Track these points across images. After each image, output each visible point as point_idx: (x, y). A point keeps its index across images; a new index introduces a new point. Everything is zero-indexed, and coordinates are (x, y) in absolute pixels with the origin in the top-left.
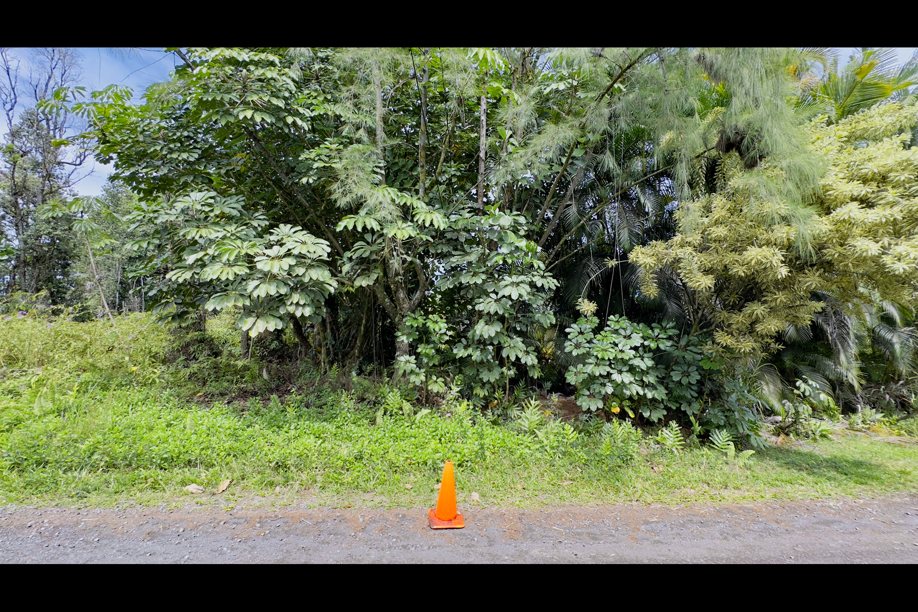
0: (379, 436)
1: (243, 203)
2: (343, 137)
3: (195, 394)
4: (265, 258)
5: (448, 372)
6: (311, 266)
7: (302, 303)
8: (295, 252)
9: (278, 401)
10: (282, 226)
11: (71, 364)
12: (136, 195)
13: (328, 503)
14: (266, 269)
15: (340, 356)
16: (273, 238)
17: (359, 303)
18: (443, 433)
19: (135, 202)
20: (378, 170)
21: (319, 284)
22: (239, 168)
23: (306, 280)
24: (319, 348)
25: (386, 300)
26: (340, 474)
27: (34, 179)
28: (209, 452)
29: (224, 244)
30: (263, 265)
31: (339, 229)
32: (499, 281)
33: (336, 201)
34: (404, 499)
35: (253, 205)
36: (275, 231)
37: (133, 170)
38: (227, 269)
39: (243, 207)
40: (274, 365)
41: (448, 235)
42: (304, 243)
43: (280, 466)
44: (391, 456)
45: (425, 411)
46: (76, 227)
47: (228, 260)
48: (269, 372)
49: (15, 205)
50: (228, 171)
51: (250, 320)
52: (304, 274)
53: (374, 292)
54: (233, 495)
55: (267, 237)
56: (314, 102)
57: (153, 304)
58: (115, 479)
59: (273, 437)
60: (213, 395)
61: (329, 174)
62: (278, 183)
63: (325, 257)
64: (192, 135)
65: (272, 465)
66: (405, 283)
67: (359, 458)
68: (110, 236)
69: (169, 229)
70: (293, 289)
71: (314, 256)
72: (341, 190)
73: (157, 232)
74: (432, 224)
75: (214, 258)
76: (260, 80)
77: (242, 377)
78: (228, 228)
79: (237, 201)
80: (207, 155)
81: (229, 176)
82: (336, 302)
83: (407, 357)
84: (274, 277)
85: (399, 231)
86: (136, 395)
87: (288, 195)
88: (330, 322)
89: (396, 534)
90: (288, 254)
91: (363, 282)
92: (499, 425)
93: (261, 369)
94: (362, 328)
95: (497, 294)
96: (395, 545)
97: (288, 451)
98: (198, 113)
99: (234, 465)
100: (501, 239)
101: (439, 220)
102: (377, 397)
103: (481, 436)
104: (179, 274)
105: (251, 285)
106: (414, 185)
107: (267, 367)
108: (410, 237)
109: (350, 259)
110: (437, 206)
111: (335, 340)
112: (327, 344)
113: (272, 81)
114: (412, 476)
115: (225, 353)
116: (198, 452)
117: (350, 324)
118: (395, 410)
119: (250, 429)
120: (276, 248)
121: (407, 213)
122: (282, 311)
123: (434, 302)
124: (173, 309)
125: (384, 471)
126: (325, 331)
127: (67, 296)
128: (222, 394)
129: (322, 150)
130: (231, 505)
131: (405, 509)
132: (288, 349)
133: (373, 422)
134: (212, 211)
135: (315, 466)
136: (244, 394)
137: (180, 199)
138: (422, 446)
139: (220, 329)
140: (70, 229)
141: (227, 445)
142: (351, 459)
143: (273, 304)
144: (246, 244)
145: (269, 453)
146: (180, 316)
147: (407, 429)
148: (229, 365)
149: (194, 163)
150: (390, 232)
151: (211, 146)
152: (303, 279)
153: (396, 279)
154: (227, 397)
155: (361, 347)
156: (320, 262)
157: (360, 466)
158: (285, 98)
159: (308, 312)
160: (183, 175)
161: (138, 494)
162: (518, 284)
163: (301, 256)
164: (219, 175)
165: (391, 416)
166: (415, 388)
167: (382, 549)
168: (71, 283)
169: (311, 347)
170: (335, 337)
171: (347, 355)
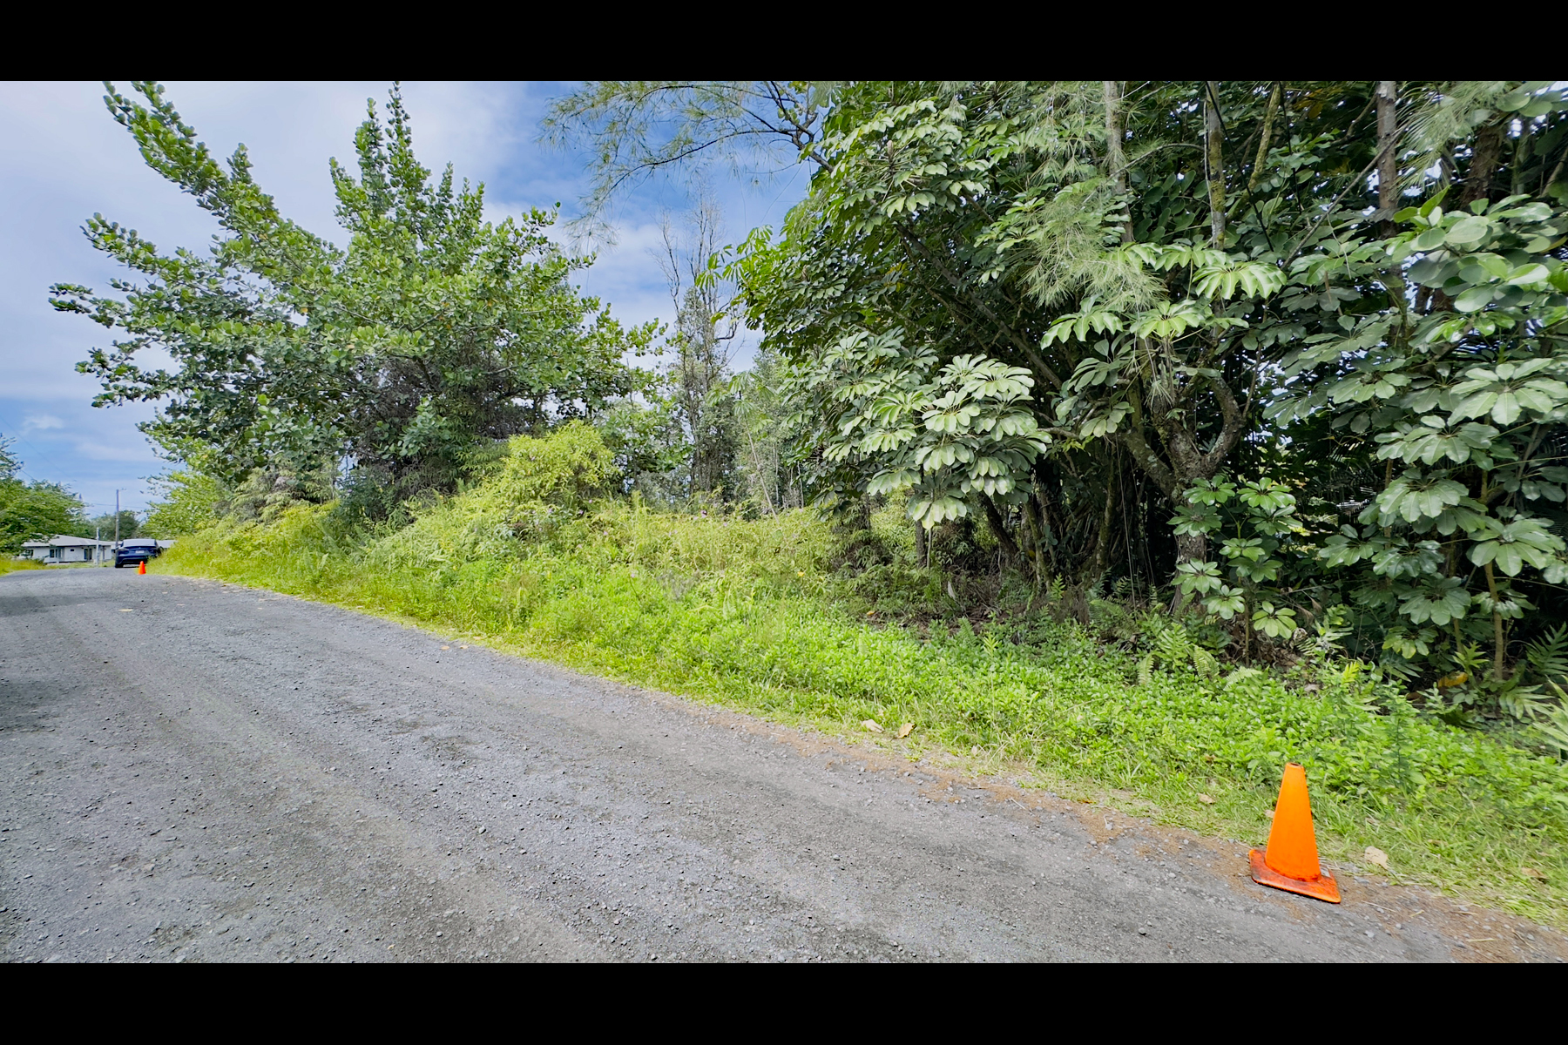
0: (1144, 703)
1: (902, 338)
2: (1045, 182)
3: (864, 612)
4: (937, 412)
5: (1307, 598)
6: (1005, 414)
7: (993, 474)
8: (978, 396)
9: (969, 627)
10: (956, 359)
11: (746, 569)
12: (786, 359)
13: (1052, 786)
14: (938, 429)
15: (1069, 566)
16: (946, 380)
17: (1096, 469)
18: (1291, 718)
19: (785, 368)
20: (1116, 218)
21: (1018, 443)
22: (893, 289)
23: (998, 437)
24: (1031, 552)
25: (1151, 458)
26: (1071, 750)
27: (699, 365)
28: (886, 684)
29: (883, 402)
30: (934, 424)
31: (1046, 343)
32: (1452, 381)
33: (1037, 298)
34: (1192, 816)
35: (917, 337)
36: (948, 369)
37: (780, 328)
38: (889, 436)
39: (903, 343)
40: (963, 578)
41: (1292, 305)
42: (991, 379)
43: (976, 719)
44: (1168, 738)
45: (1246, 672)
46: (737, 410)
47: (890, 423)
48: (956, 589)
49: (688, 397)
50: (881, 296)
51: (923, 505)
52: (994, 429)
53: (1123, 445)
54: (918, 744)
55: (938, 380)
56: (991, 142)
57: (812, 497)
58: (795, 697)
59: (966, 679)
60: (885, 615)
61: (1024, 254)
62: (948, 294)
63: (1026, 396)
64: (835, 260)
65: (966, 715)
66: (1189, 420)
67: (1105, 731)
68: (765, 416)
69: (823, 393)
70: (980, 454)
71: (1009, 397)
72: (1044, 277)
73: (809, 400)
74: (1239, 291)
75: (873, 423)
76: (912, 145)
77: (921, 594)
78: (886, 378)
79: (895, 337)
80: (855, 283)
81: (884, 303)
82: (1055, 472)
83: (1199, 565)
84: (951, 439)
85: (1164, 323)
86: (807, 606)
87: (966, 307)
88: (1047, 507)
89: (1175, 867)
90: (969, 401)
91: (1096, 429)
92: (1467, 727)
93: (944, 583)
94: (1107, 515)
95: (1445, 415)
96: (1173, 883)
97: (988, 700)
98: (840, 228)
99: (916, 705)
100: (1455, 281)
101: (1260, 278)
102: (1138, 636)
103: (1398, 739)
104: (836, 451)
105: (920, 454)
106: (1201, 218)
107: (953, 581)
108: (1189, 329)
109: (1072, 392)
110: (1257, 249)
111: (1058, 538)
112: (1043, 545)
113: (928, 139)
114: (1214, 784)
115: (897, 559)
116: (873, 681)
117: (1084, 509)
118: (1178, 663)
119: (933, 663)
120: (950, 394)
121: (1178, 284)
122: (965, 489)
123: (1273, 453)
124: (834, 500)
125: (1153, 761)
126: (1039, 522)
127: (735, 493)
128: (897, 615)
129: (1011, 217)
130: (916, 756)
131: (1196, 833)
132: (983, 555)
133: (1132, 679)
134: (865, 357)
135: (1028, 730)
136: (924, 617)
137: (829, 351)
138: (1241, 735)
139: (887, 527)
140: (731, 414)
141: (907, 678)
142: (1090, 730)
143: (951, 480)
144: (910, 396)
145: (961, 699)
146: (842, 508)
147: (1204, 701)
148: (902, 576)
149: (840, 299)
150: (1143, 328)
151: (859, 268)
152: (992, 436)
153: (1169, 415)
154: (903, 619)
155: (1107, 550)
156: (1018, 406)
157: (1105, 745)
158: (946, 158)
159: (1004, 487)
160: (831, 317)
161: (817, 720)
162: (1514, 384)
163: (990, 401)
164: (871, 305)
165: (1169, 672)
166: (1222, 625)
167: (1148, 881)
168: (736, 477)
169: (1018, 550)
170: (1057, 532)
171: (1081, 563)
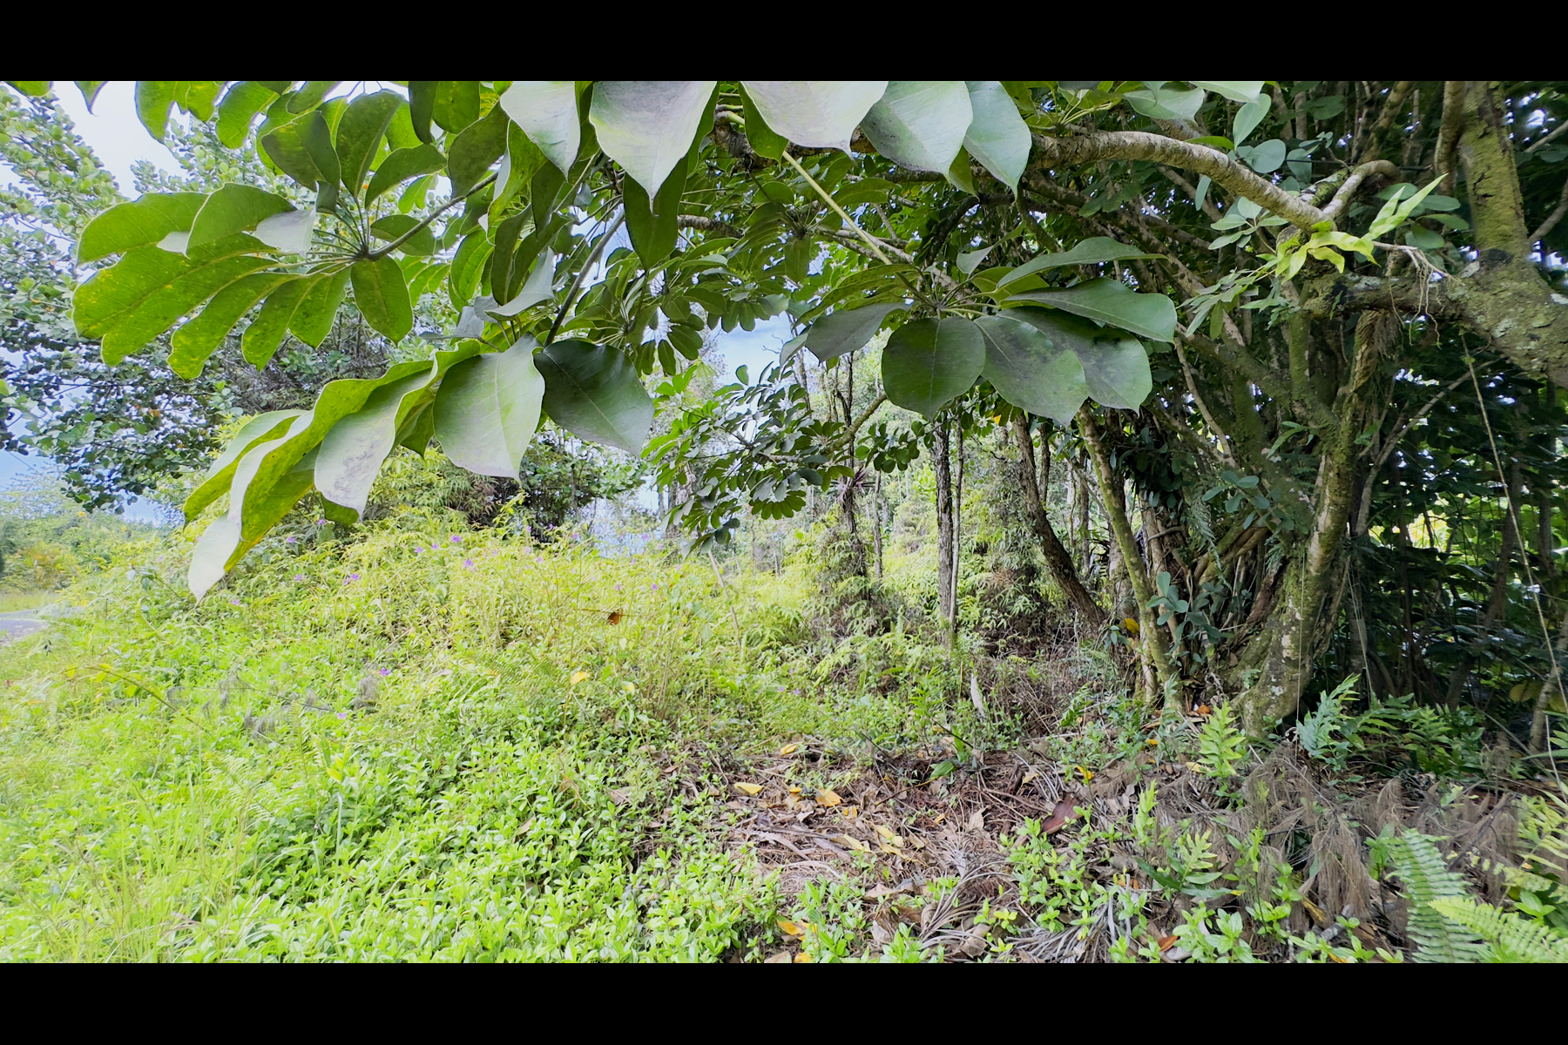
24: (1130, 622)
48: (985, 689)
88: (1160, 539)
93: (967, 674)
107: (979, 672)
111: (1184, 597)
112: (1155, 610)
126: (1142, 568)
169: (1103, 615)
170: (1182, 585)
171: (1236, 648)
